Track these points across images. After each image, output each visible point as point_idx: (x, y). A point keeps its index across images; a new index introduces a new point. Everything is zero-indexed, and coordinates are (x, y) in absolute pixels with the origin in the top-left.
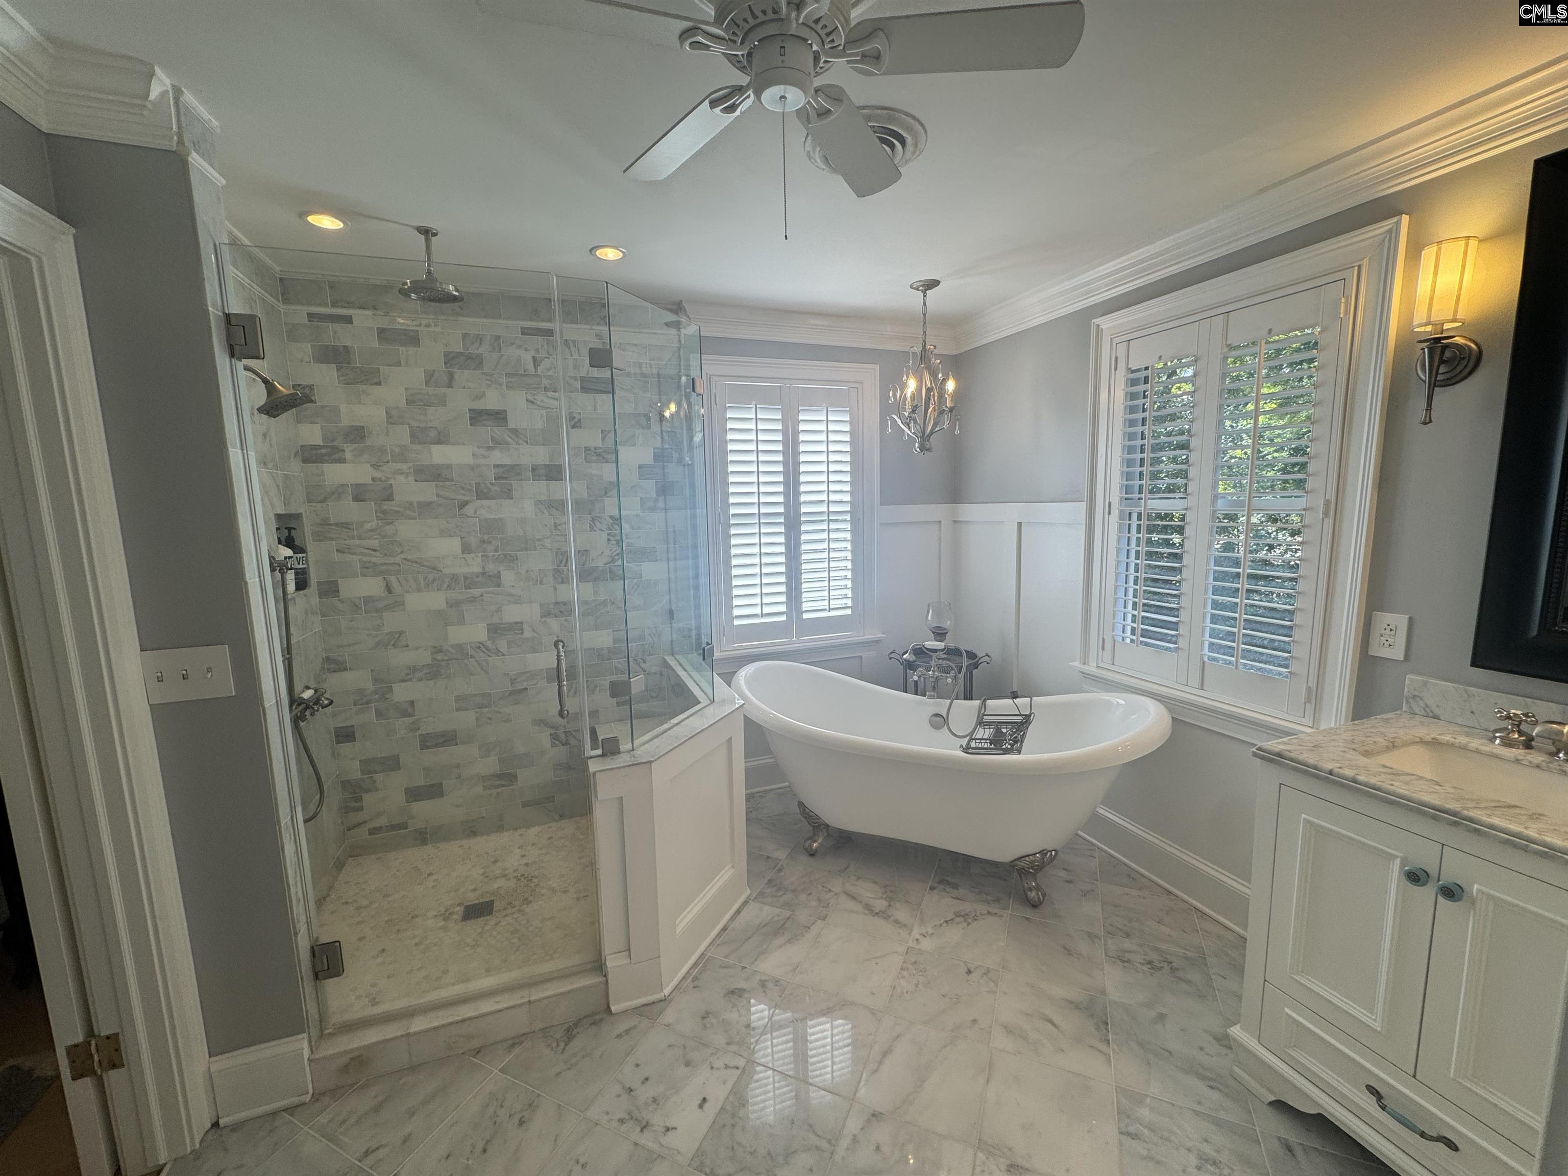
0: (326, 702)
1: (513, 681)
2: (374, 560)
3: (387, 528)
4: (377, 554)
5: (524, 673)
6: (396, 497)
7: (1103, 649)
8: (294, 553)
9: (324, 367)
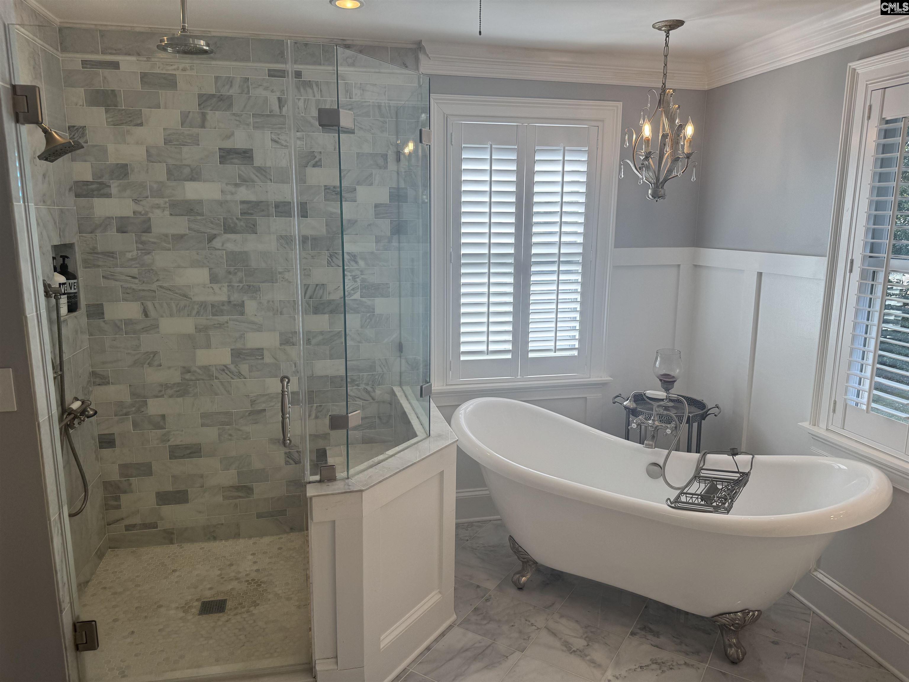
0: (91, 413)
1: (253, 402)
2: (134, 286)
3: (146, 257)
4: (137, 281)
5: (264, 395)
6: (154, 229)
7: (834, 411)
8: (67, 279)
9: (95, 108)
